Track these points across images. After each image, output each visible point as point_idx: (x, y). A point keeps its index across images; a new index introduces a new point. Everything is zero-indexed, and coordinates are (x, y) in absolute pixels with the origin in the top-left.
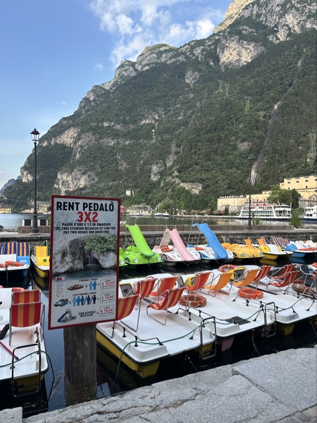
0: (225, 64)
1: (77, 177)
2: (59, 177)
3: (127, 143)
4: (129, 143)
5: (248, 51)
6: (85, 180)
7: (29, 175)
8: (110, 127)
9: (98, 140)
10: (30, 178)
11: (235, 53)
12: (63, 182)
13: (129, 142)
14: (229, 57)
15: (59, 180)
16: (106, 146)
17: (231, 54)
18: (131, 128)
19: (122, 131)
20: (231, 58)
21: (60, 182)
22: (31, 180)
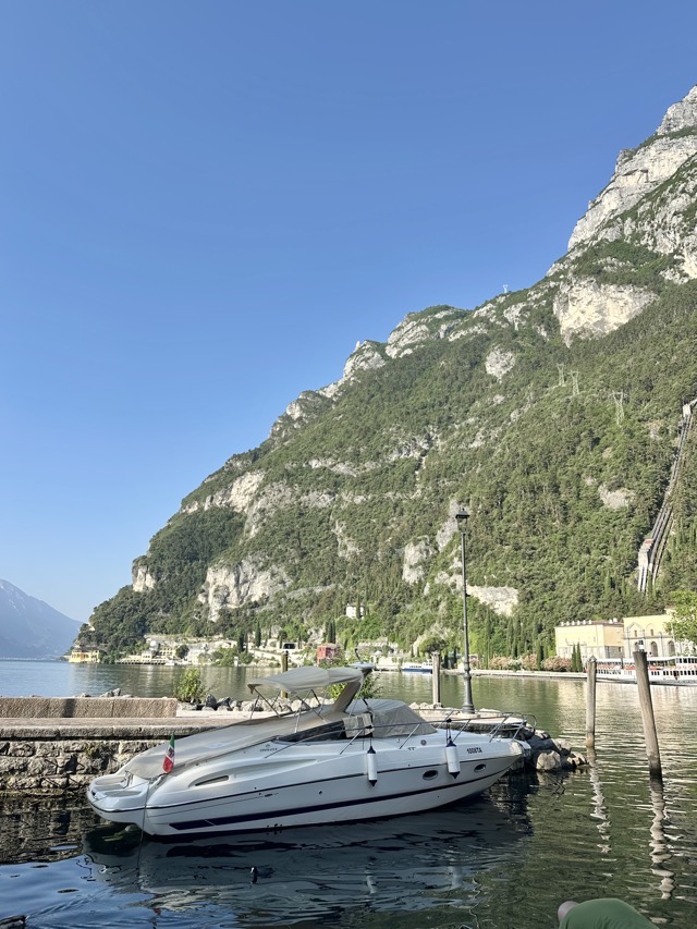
0: (571, 332)
1: (248, 578)
2: (210, 578)
3: (359, 500)
4: (362, 501)
5: (621, 303)
6: (264, 584)
7: (148, 576)
8: (325, 468)
9: (298, 497)
10: (150, 582)
11: (591, 309)
12: (216, 590)
13: (362, 497)
14: (579, 318)
15: (208, 585)
16: (315, 508)
17: (583, 312)
18: (368, 470)
19: (350, 477)
20: (584, 319)
21: (211, 591)
22: (152, 586)
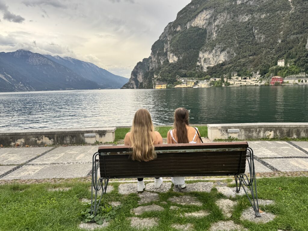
1: (217, 54)
2: (201, 55)
3: (263, 16)
4: (265, 17)
6: (224, 56)
7: (175, 57)
9: (233, 18)
10: (176, 59)
12: (205, 60)
13: (265, 15)
15: (200, 58)
16: (241, 23)
19: (256, 6)
21: (202, 60)
22: (176, 60)
